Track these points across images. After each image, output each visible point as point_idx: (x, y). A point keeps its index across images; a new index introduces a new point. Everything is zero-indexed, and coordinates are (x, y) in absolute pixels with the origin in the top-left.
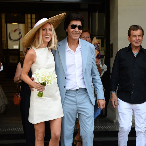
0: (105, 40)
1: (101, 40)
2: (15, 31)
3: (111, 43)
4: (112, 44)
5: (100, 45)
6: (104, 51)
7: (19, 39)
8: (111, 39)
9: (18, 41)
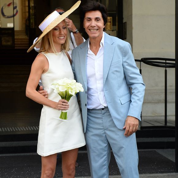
0: (117, 18)
1: (112, 17)
2: (9, 5)
3: (124, 21)
4: (126, 23)
5: (111, 24)
6: (115, 31)
7: (14, 16)
8: (124, 17)
9: (13, 18)
